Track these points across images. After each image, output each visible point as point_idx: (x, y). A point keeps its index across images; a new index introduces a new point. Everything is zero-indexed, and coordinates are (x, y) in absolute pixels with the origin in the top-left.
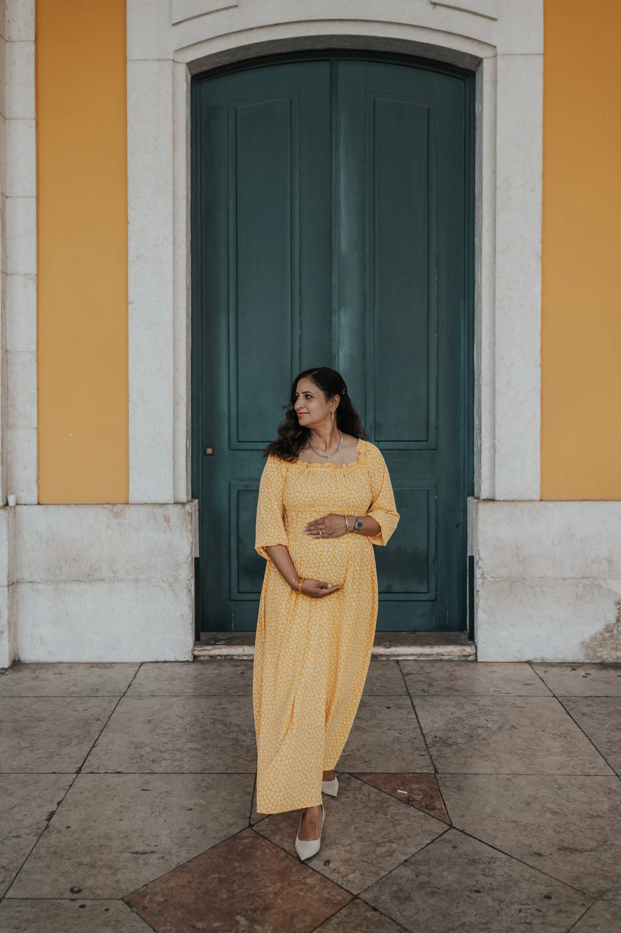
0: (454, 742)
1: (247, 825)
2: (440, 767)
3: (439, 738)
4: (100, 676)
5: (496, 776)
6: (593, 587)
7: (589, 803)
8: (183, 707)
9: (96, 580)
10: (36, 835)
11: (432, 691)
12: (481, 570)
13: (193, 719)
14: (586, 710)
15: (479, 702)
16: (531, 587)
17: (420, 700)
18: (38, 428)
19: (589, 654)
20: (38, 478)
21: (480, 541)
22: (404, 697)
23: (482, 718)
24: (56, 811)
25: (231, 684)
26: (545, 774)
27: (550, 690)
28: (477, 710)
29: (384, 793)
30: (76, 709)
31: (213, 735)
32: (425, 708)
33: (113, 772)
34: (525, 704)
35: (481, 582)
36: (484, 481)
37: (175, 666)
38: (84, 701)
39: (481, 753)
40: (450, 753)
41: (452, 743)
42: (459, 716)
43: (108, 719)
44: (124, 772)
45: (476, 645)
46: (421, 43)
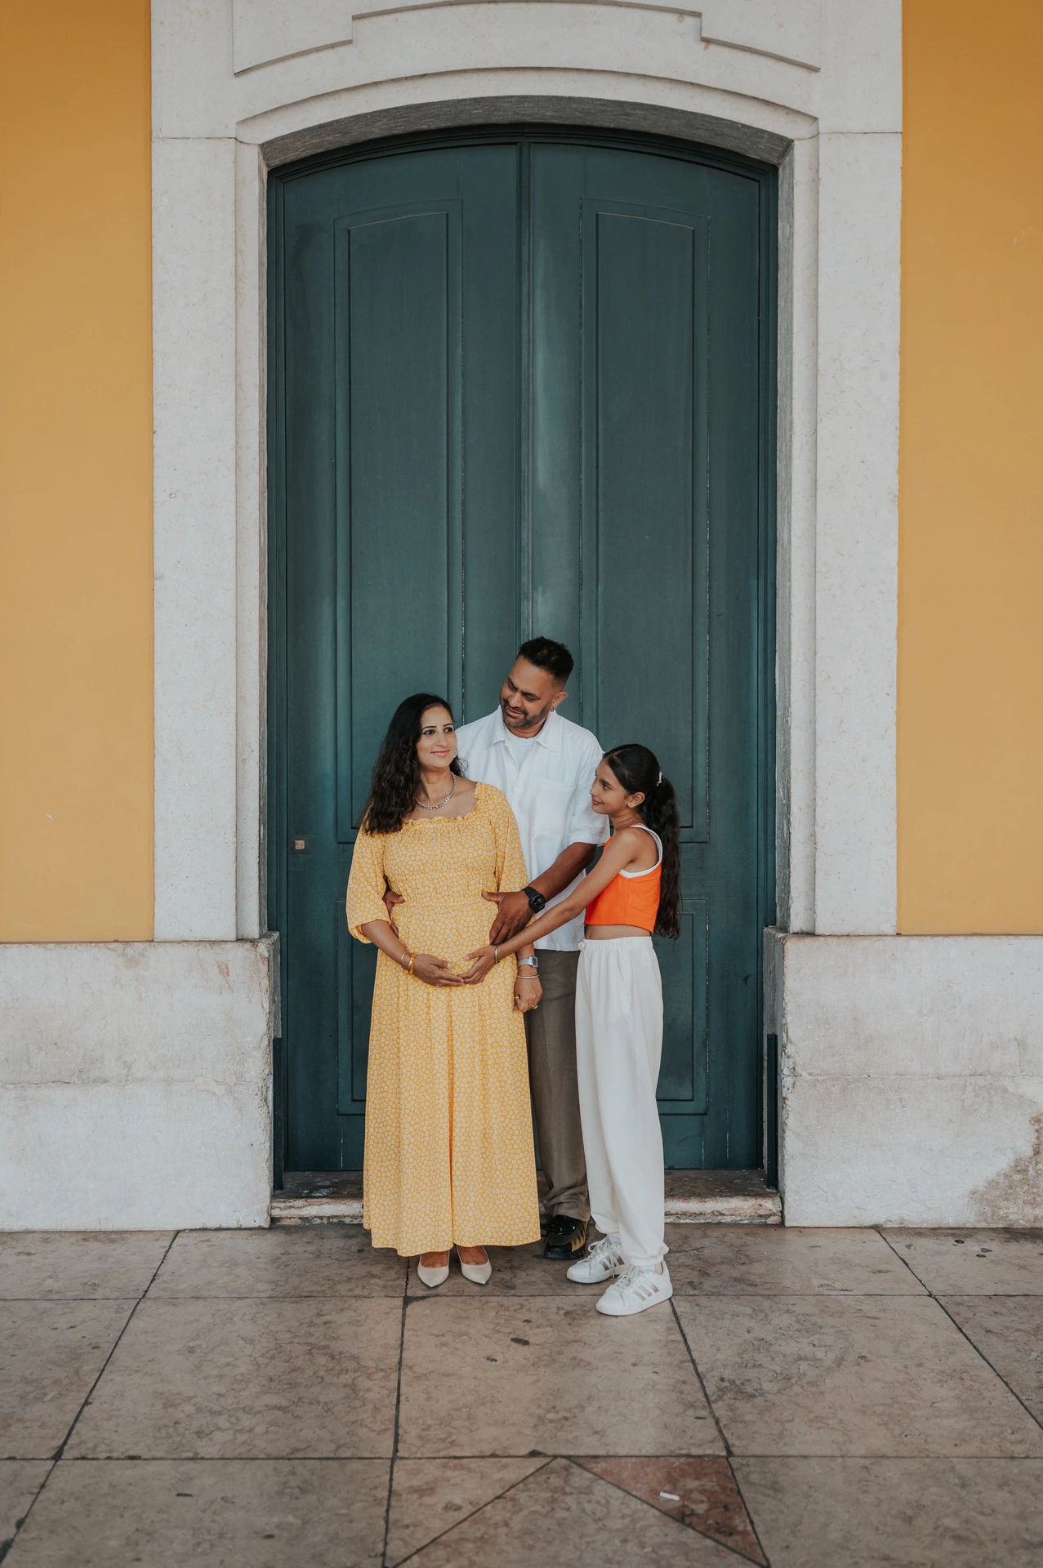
0: (756, 1390)
2: (737, 1443)
3: (729, 1381)
4: (100, 1258)
5: (840, 1460)
6: (992, 1092)
7: (1022, 1517)
8: (254, 1320)
9: (94, 1081)
11: (708, 1285)
12: (790, 1060)
13: (272, 1345)
14: (993, 1323)
15: (794, 1308)
16: (881, 1092)
17: (688, 1305)
19: (984, 1213)
21: (790, 1008)
23: (805, 1341)
24: (12, 1540)
25: (341, 1274)
26: (932, 1455)
27: (921, 1281)
28: (793, 1323)
29: (635, 1500)
30: (56, 1326)
31: (310, 1377)
32: (698, 1321)
33: (123, 1457)
34: (880, 1310)
35: (792, 1083)
36: (795, 899)
37: (237, 1237)
38: (70, 1310)
39: (810, 1412)
40: (751, 1413)
41: (754, 1392)
42: (762, 1336)
43: (113, 1346)
44: (143, 1457)
45: (782, 1195)
46: (682, 111)
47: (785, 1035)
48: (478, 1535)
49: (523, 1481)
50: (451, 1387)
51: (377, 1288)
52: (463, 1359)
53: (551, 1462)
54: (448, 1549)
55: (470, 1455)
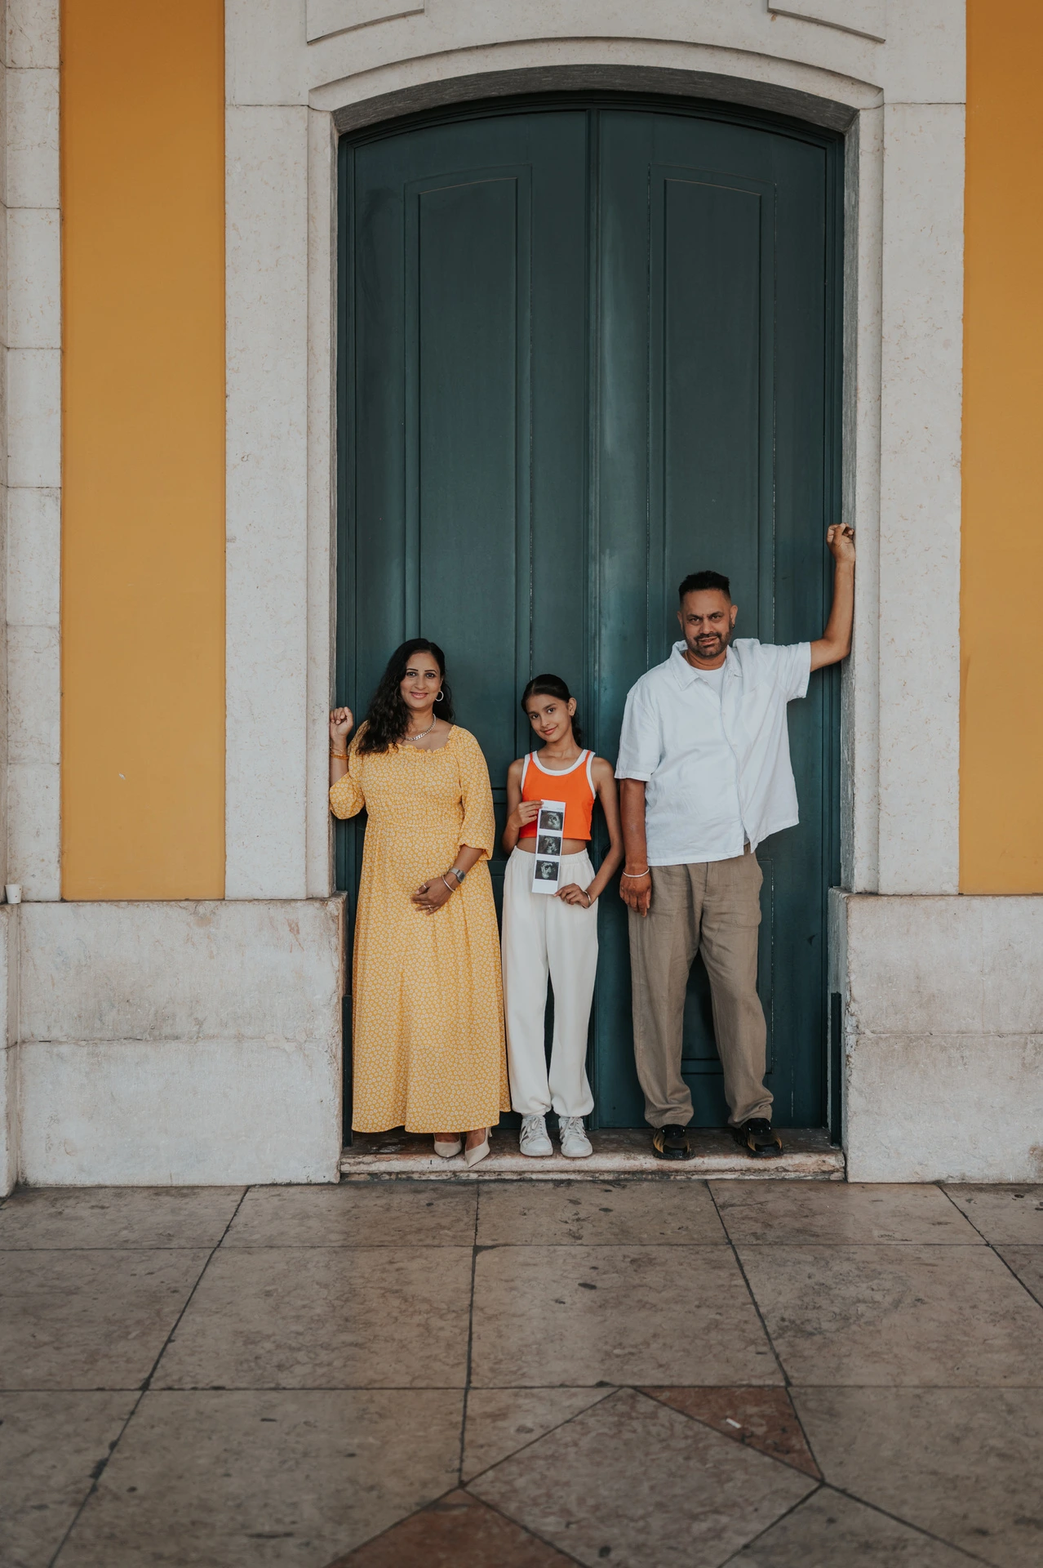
0: (816, 1329)
1: (456, 1482)
2: (796, 1375)
3: (790, 1321)
4: (173, 1211)
5: (894, 1390)
8: (327, 1266)
9: (166, 1037)
10: (74, 1504)
11: (771, 1235)
12: (854, 1019)
13: (346, 1289)
15: (855, 1256)
16: (943, 1049)
17: (751, 1253)
18: (61, 764)
20: (62, 853)
21: (853, 966)
22: (722, 1247)
23: (865, 1285)
24: (108, 1460)
25: (411, 1226)
26: (981, 1386)
27: (979, 1232)
28: (853, 1270)
29: (697, 1423)
30: (134, 1272)
31: (385, 1317)
32: (760, 1267)
33: (208, 1387)
34: (938, 1258)
35: (856, 1041)
36: (859, 859)
37: (308, 1192)
38: (147, 1258)
39: (867, 1348)
40: (811, 1349)
41: (814, 1331)
42: (823, 1281)
43: (192, 1290)
44: (227, 1387)
45: (846, 1152)
46: (750, 81)
48: (549, 1453)
49: (592, 1406)
50: (521, 1326)
51: (448, 1239)
52: (532, 1301)
53: (617, 1391)
54: (522, 1466)
55: (540, 1385)
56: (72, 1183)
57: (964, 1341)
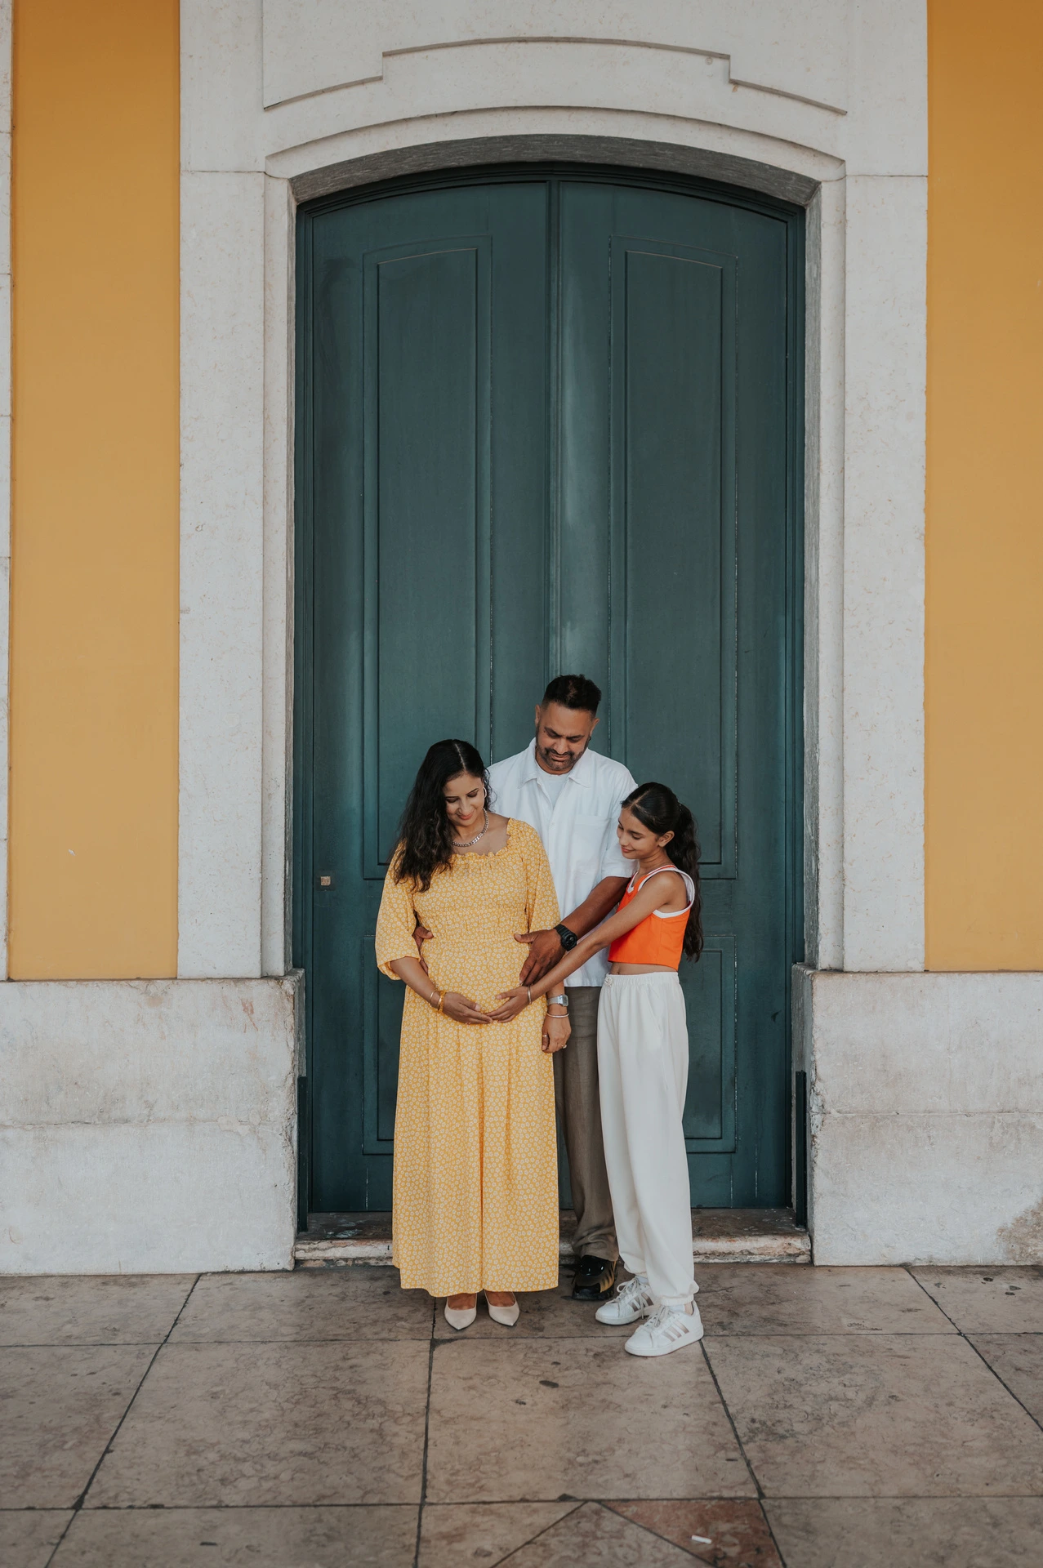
0: (787, 1431)
2: (768, 1485)
3: (760, 1422)
4: (120, 1302)
5: (872, 1501)
6: (1020, 1129)
8: (278, 1364)
9: (115, 1121)
11: (738, 1326)
12: (820, 1098)
13: (297, 1390)
14: (1022, 1361)
15: (825, 1348)
16: (910, 1129)
17: (718, 1345)
18: (9, 840)
19: (1012, 1250)
20: (9, 931)
21: (818, 1045)
23: (836, 1381)
25: (367, 1317)
26: (963, 1495)
27: (950, 1320)
28: (824, 1363)
29: (667, 1543)
30: (75, 1372)
31: (336, 1422)
32: (728, 1361)
33: (145, 1505)
34: (910, 1350)
35: (821, 1120)
36: (824, 936)
37: (261, 1280)
38: (90, 1356)
39: (841, 1452)
40: (783, 1454)
41: (785, 1433)
42: (793, 1376)
43: (135, 1391)
44: (166, 1506)
45: (811, 1234)
46: (711, 152)
47: (813, 1072)
49: (553, 1525)
50: (480, 1430)
51: (405, 1331)
52: (492, 1402)
53: (581, 1506)
55: (500, 1500)
56: (17, 1272)
57: (941, 1443)
